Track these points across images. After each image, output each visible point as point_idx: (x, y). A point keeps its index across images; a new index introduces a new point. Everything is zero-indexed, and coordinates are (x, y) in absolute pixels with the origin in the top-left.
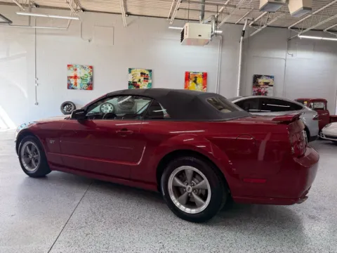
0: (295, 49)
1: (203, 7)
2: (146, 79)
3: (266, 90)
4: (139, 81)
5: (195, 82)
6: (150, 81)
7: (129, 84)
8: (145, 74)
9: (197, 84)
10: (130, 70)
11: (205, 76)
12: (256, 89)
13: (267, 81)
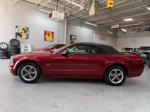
0: (83, 27)
1: (57, 4)
2: (25, 32)
3: (74, 41)
4: (22, 32)
5: (49, 35)
6: (27, 33)
7: (16, 34)
8: (25, 29)
9: (50, 37)
10: (16, 27)
11: (53, 33)
12: (71, 40)
13: (74, 38)
